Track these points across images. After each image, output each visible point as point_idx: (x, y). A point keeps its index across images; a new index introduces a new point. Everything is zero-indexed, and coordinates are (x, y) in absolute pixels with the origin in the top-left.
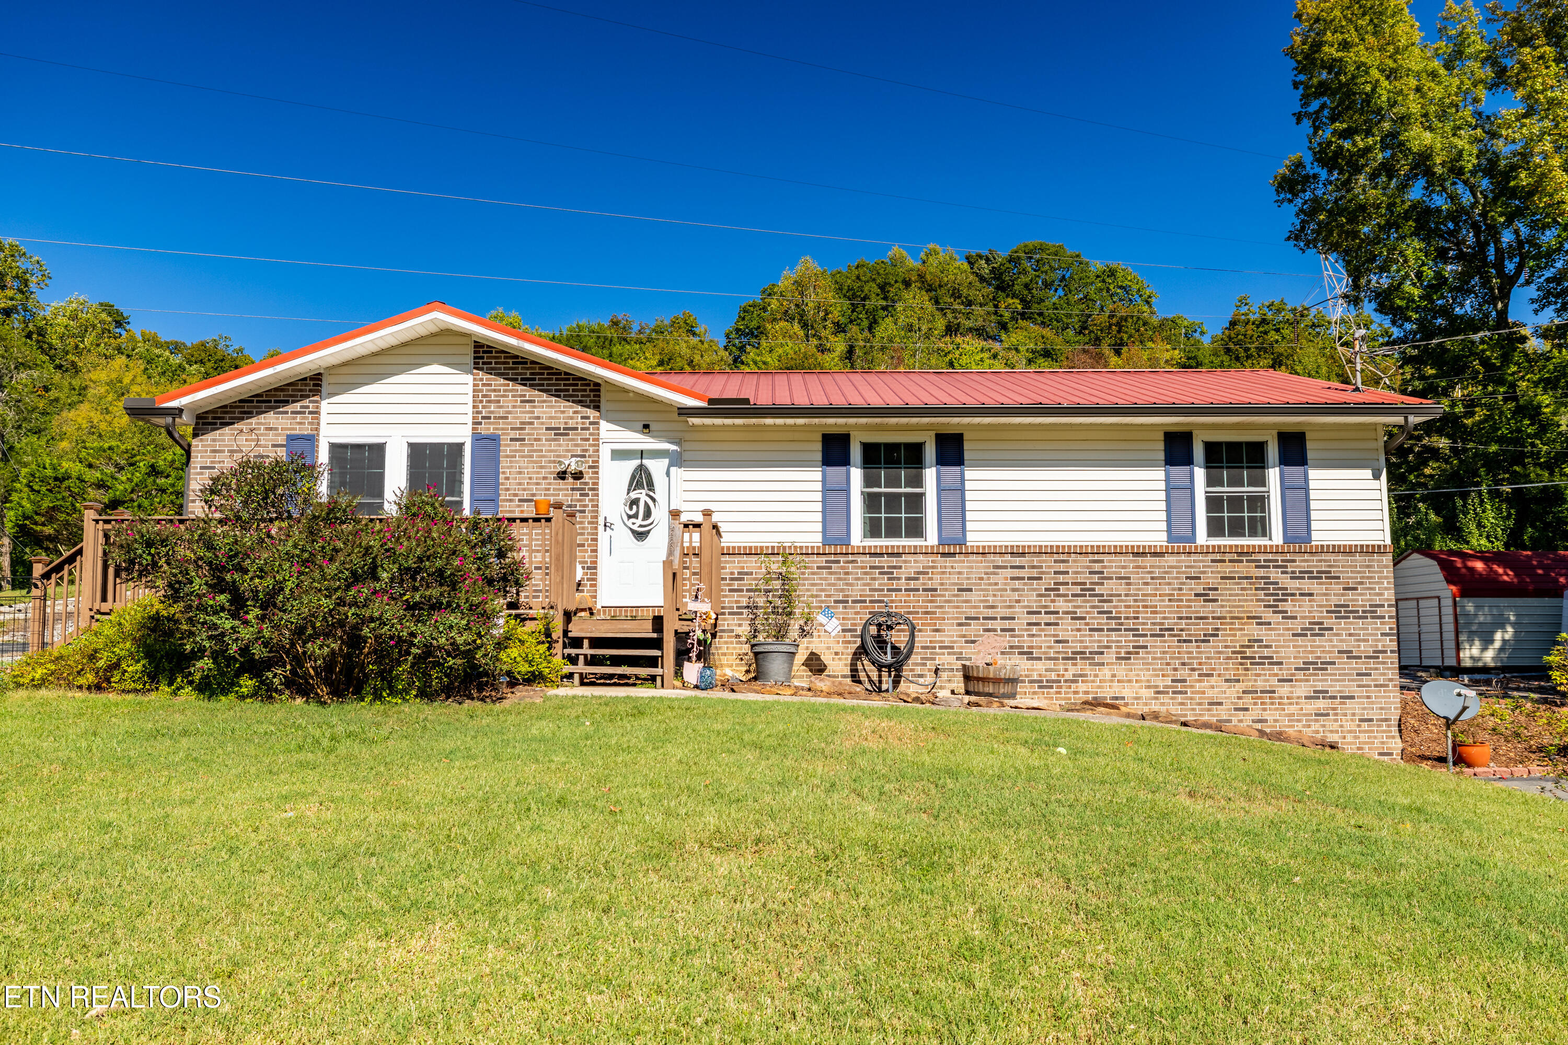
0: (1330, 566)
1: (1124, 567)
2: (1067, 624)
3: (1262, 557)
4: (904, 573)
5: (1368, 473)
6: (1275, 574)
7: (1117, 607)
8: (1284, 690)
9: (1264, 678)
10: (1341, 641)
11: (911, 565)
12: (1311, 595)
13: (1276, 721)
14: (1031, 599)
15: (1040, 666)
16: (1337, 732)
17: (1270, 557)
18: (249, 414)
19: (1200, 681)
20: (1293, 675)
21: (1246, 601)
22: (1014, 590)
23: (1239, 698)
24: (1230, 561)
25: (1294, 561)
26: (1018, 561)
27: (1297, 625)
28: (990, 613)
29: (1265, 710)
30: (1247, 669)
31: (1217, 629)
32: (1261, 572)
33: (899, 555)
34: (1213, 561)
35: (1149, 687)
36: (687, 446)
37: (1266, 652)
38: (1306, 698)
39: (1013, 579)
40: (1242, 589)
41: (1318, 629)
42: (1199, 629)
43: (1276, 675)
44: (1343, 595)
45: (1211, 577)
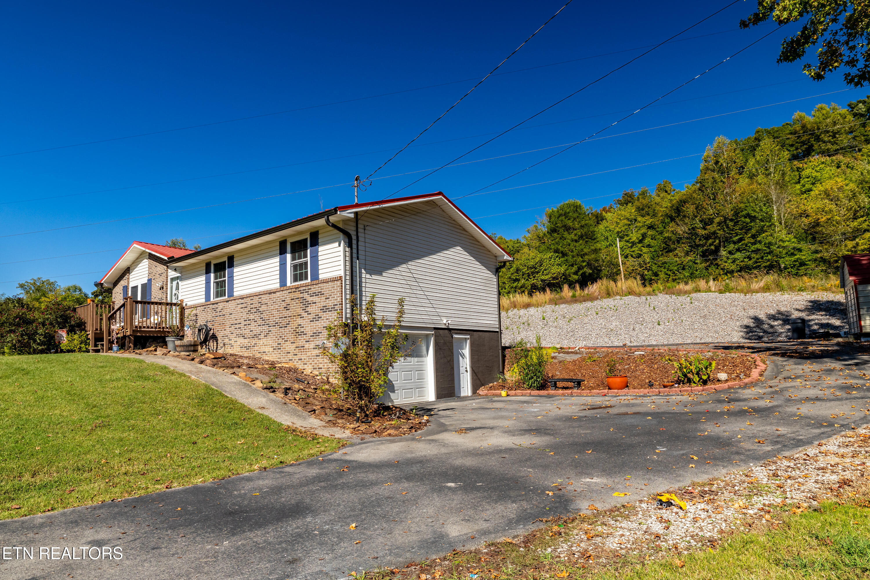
0: (321, 289)
1: (266, 299)
2: (253, 324)
3: (302, 289)
4: (218, 310)
5: (337, 244)
6: (306, 295)
7: (265, 316)
8: (307, 346)
9: (301, 341)
10: (324, 322)
11: (221, 306)
12: (315, 303)
13: (305, 359)
14: (245, 316)
15: (246, 341)
16: (322, 363)
17: (304, 288)
18: (119, 281)
19: (285, 344)
20: (310, 339)
21: (297, 308)
22: (241, 312)
23: (295, 350)
24: (294, 292)
25: (311, 289)
26: (242, 301)
27: (311, 317)
28: (236, 322)
29: (301, 354)
30: (297, 338)
31: (289, 321)
32: (302, 295)
33: (217, 303)
34: (289, 293)
35: (272, 347)
36: (183, 273)
37: (302, 330)
38: (314, 348)
39: (241, 308)
40: (297, 303)
41: (317, 318)
42: (284, 322)
43: (305, 339)
44: (325, 301)
45: (288, 301)
